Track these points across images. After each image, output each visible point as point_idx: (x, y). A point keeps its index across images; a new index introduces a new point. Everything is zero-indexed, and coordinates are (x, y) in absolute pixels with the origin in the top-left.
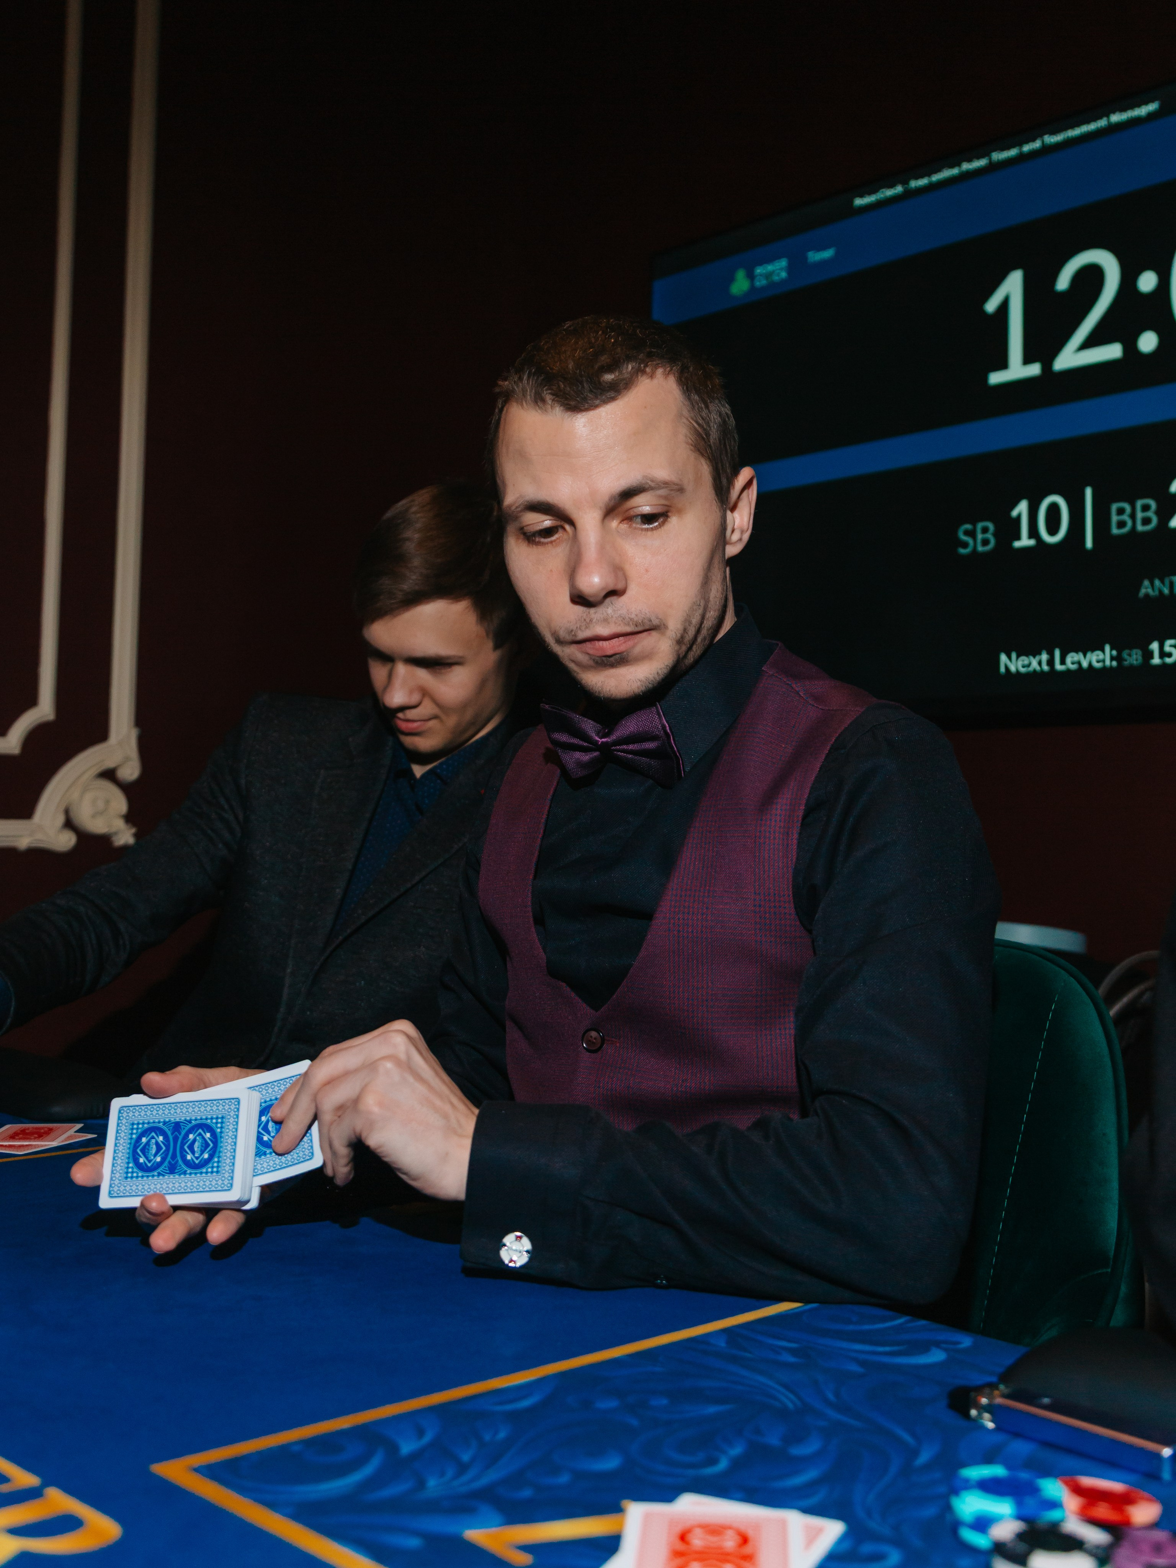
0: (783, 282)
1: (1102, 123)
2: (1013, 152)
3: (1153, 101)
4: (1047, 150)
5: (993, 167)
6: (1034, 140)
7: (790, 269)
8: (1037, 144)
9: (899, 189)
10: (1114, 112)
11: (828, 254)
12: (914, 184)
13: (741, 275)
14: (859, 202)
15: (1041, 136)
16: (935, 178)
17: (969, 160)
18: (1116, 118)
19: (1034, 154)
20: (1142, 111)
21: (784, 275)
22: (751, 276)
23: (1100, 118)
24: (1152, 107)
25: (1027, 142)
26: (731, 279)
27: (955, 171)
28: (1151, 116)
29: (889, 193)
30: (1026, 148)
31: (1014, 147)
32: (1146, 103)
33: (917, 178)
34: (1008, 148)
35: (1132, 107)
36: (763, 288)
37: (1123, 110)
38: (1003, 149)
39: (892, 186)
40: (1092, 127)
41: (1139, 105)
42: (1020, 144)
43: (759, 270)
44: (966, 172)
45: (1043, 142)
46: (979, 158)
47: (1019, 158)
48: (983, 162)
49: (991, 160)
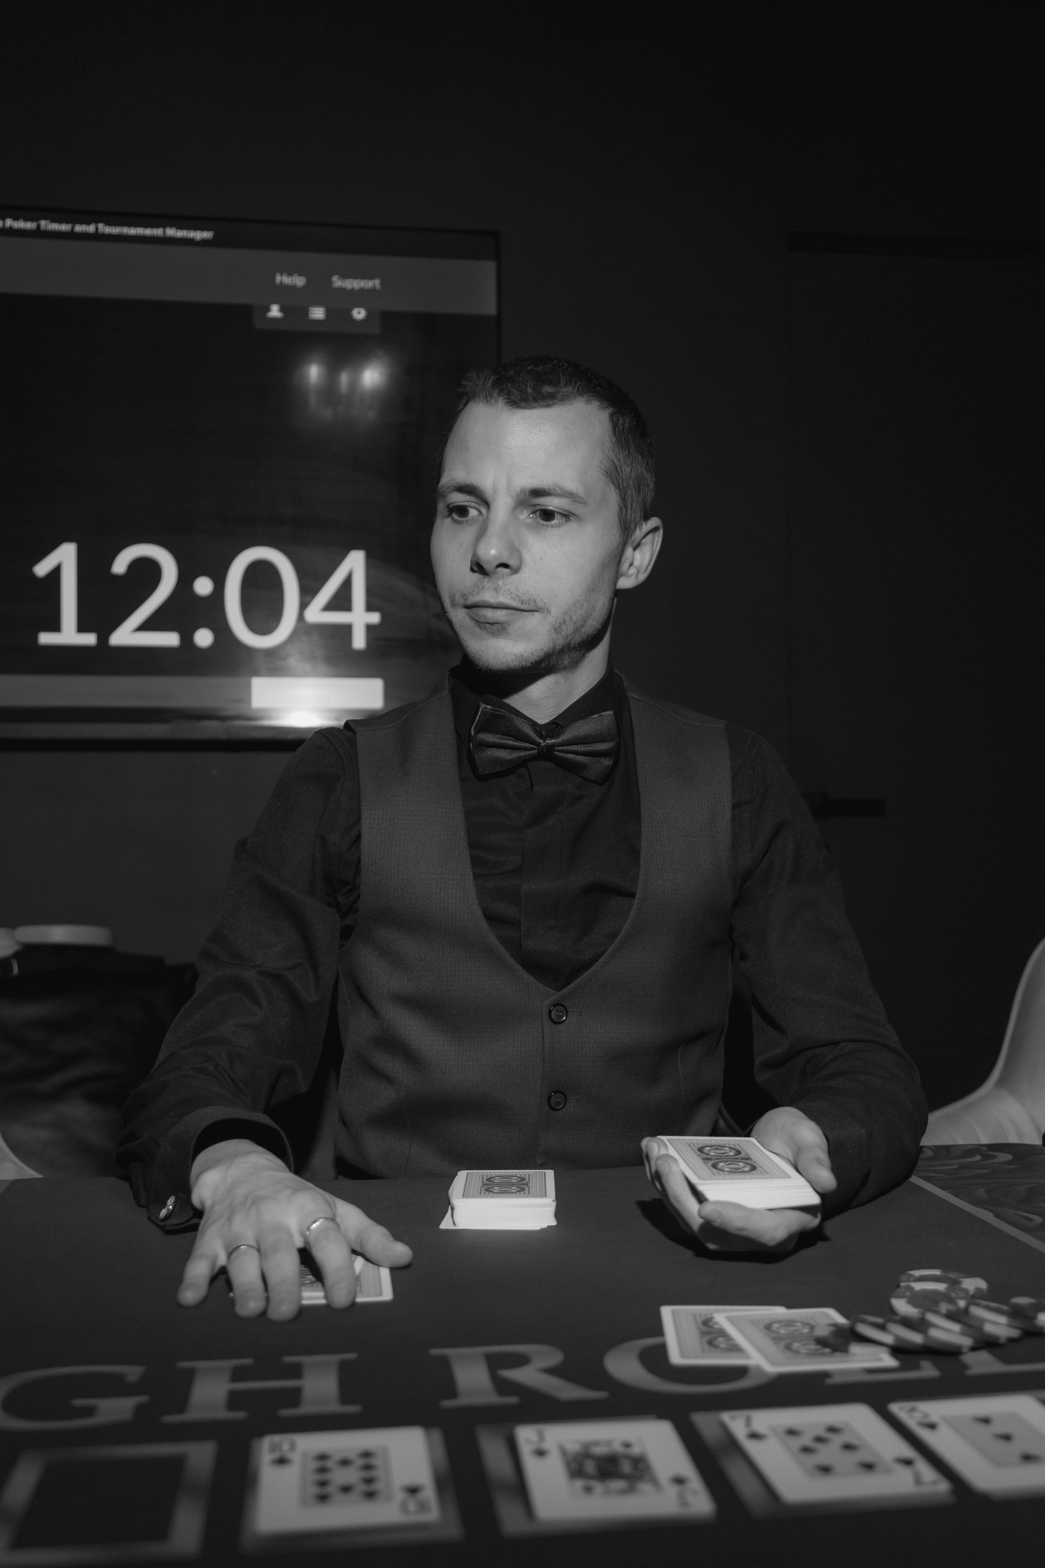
1: (158, 232)
2: (64, 227)
3: (208, 230)
4: (97, 237)
5: (38, 233)
6: (89, 224)
8: (91, 228)
10: (171, 227)
15: (97, 222)
17: (15, 219)
18: (171, 232)
19: (84, 236)
20: (199, 235)
23: (157, 227)
24: (207, 235)
25: (81, 223)
28: (204, 243)
30: (79, 228)
31: (67, 222)
32: (202, 229)
34: (61, 222)
35: (189, 228)
37: (180, 227)
38: (53, 221)
40: (148, 232)
41: (195, 229)
42: (74, 223)
44: (11, 228)
45: (97, 229)
46: (26, 220)
47: (71, 236)
48: (30, 225)
49: (39, 226)
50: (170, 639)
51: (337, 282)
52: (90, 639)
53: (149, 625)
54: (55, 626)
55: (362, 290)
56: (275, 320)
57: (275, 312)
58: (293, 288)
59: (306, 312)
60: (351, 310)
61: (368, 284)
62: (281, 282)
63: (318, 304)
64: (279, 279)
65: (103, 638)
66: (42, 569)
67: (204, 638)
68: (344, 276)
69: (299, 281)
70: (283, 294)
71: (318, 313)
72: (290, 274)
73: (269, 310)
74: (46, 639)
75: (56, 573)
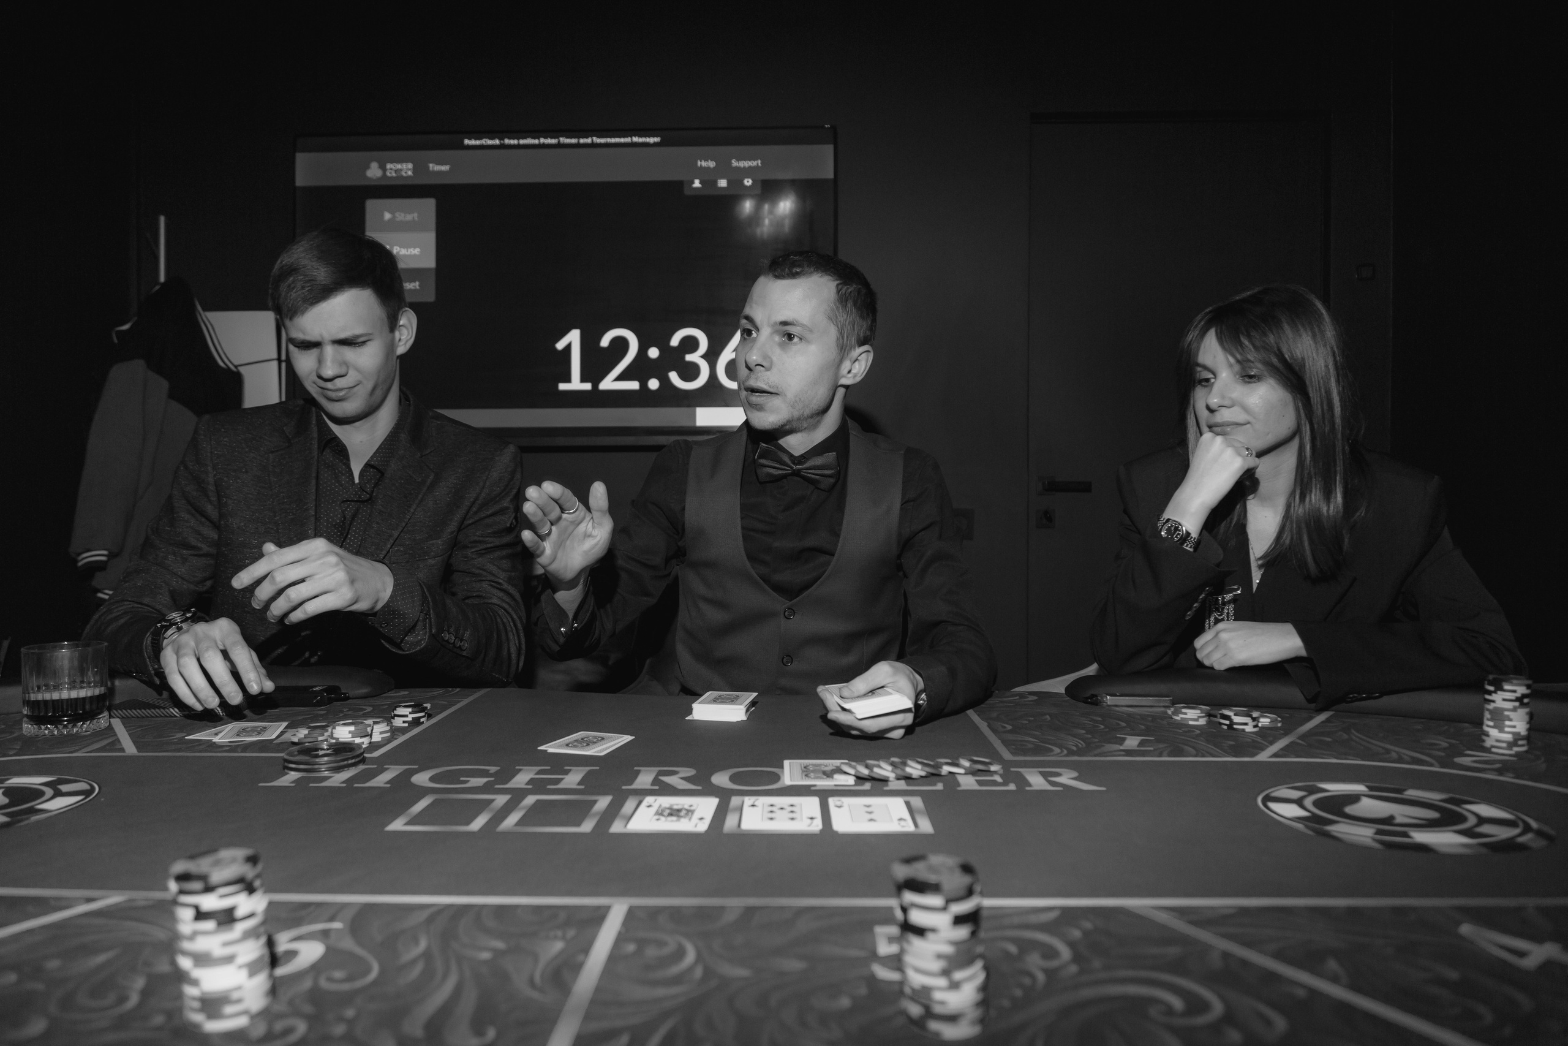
0: (409, 177)
1: (628, 140)
2: (574, 141)
3: (657, 137)
4: (593, 145)
5: (560, 146)
6: (587, 138)
7: (414, 170)
8: (589, 140)
9: (497, 142)
10: (635, 136)
11: (445, 168)
12: (507, 141)
13: (374, 166)
14: (467, 142)
15: (592, 136)
16: (522, 142)
17: (546, 138)
18: (636, 139)
19: (585, 145)
20: (652, 140)
21: (410, 173)
22: (383, 167)
23: (627, 137)
24: (657, 140)
25: (583, 137)
26: (368, 167)
27: (536, 141)
28: (655, 145)
29: (490, 142)
30: (582, 141)
31: (575, 138)
32: (654, 136)
33: (510, 138)
34: (571, 138)
35: (645, 136)
36: (392, 177)
37: (641, 136)
38: (567, 138)
39: (492, 139)
40: (622, 140)
41: (649, 137)
42: (579, 138)
43: (389, 166)
44: (544, 144)
45: (592, 140)
46: (551, 138)
47: (578, 145)
48: (554, 141)
49: (559, 142)
50: (634, 385)
51: (735, 163)
52: (588, 386)
53: (620, 378)
54: (568, 379)
55: (750, 167)
56: (697, 188)
57: (697, 184)
58: (708, 168)
59: (716, 182)
60: (744, 180)
61: (753, 163)
62: (701, 165)
63: (723, 178)
64: (699, 163)
65: (595, 386)
66: (560, 345)
67: (654, 384)
68: (738, 160)
69: (712, 164)
70: (702, 173)
71: (723, 183)
72: (706, 160)
73: (693, 182)
74: (563, 387)
75: (568, 347)
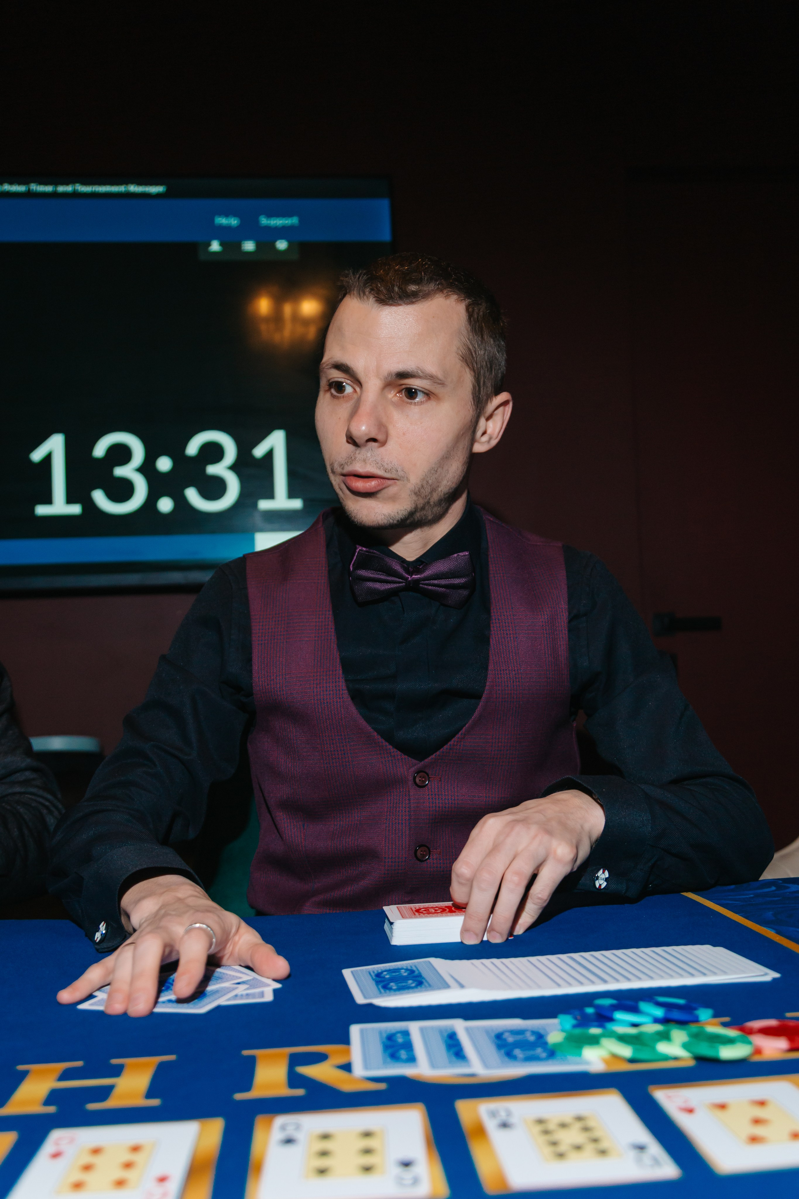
1: (121, 189)
2: (49, 189)
3: (161, 185)
4: (75, 195)
5: (30, 194)
6: (67, 184)
8: (69, 189)
10: (132, 183)
15: (75, 183)
17: (11, 183)
18: (133, 188)
19: (65, 195)
20: (154, 190)
23: (121, 184)
24: (159, 189)
25: (63, 184)
28: (158, 196)
30: (61, 189)
31: (51, 185)
32: (157, 185)
34: (46, 184)
35: (145, 184)
37: (139, 184)
38: (41, 183)
40: (114, 189)
41: (151, 185)
42: (56, 184)
44: (7, 191)
45: (74, 188)
46: (20, 183)
47: (55, 195)
48: (22, 188)
49: (29, 189)
52: (76, 508)
54: (46, 500)
55: (283, 226)
56: (215, 253)
57: (215, 246)
58: (230, 227)
59: (239, 245)
60: (276, 241)
61: (289, 221)
62: (220, 223)
63: (249, 239)
64: (217, 220)
65: (86, 507)
66: (36, 456)
67: (165, 505)
68: (269, 216)
69: (234, 222)
70: (221, 233)
71: (249, 246)
72: (227, 215)
73: (209, 245)
74: (41, 510)
75: (48, 459)
